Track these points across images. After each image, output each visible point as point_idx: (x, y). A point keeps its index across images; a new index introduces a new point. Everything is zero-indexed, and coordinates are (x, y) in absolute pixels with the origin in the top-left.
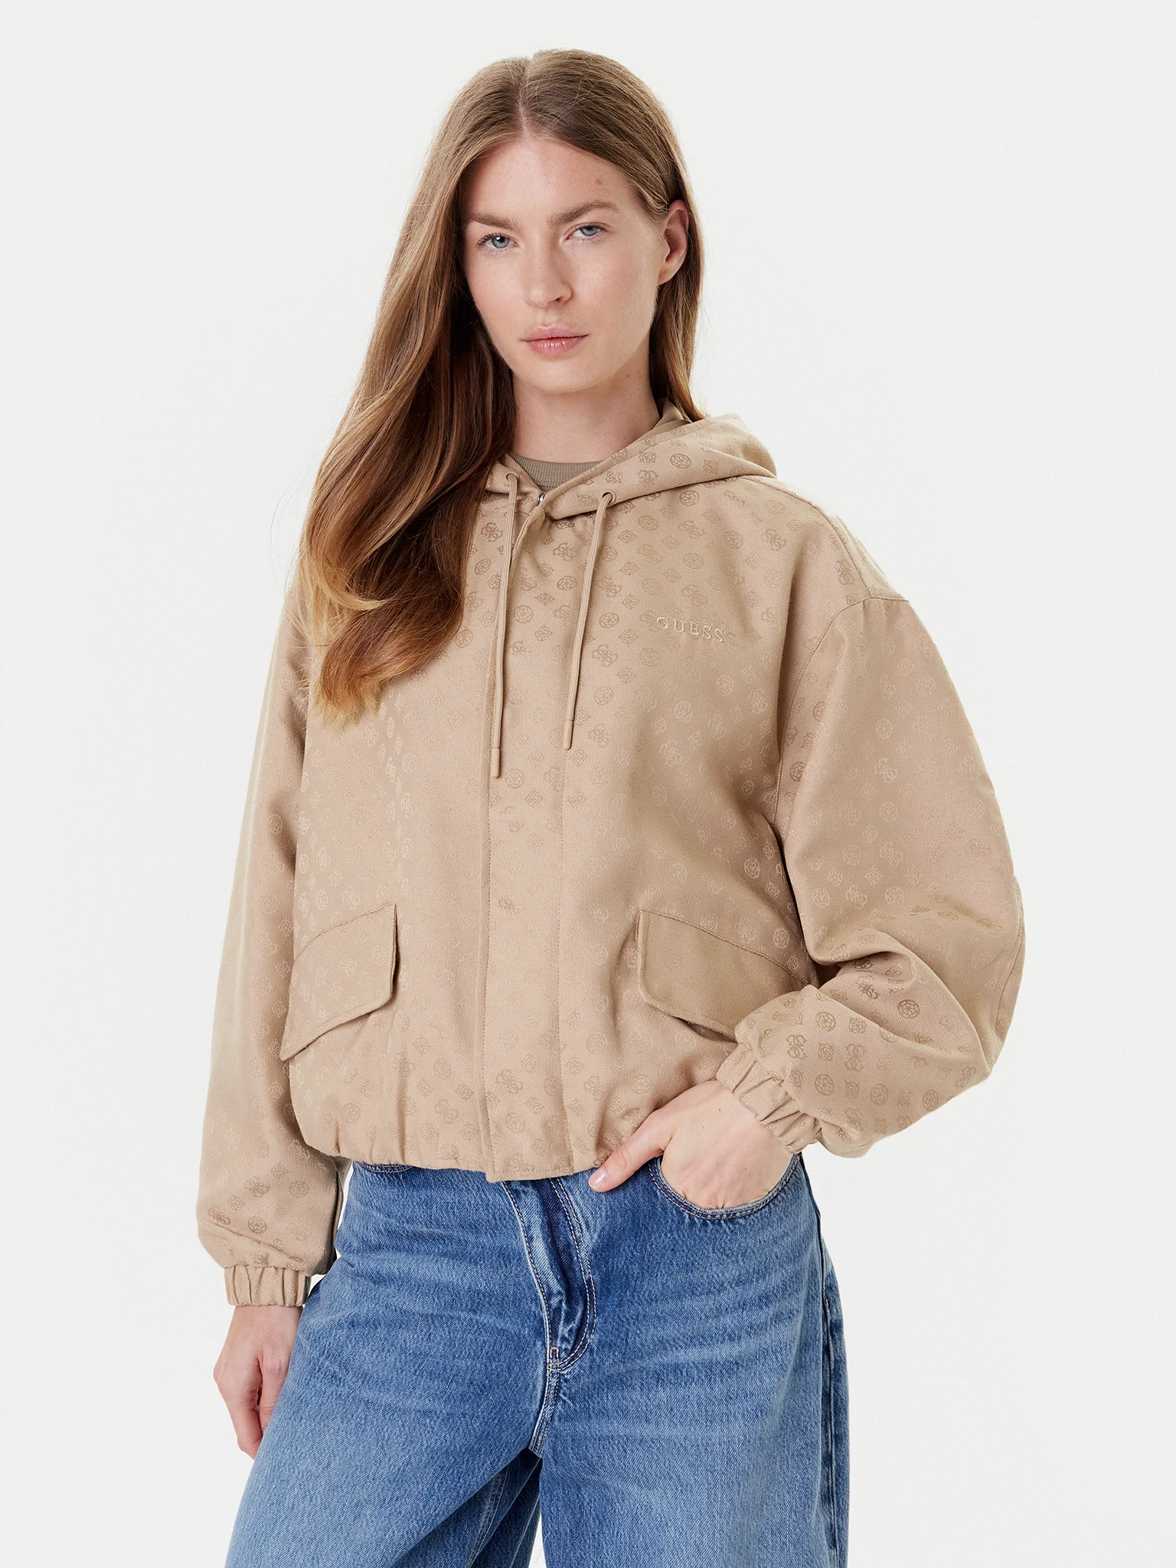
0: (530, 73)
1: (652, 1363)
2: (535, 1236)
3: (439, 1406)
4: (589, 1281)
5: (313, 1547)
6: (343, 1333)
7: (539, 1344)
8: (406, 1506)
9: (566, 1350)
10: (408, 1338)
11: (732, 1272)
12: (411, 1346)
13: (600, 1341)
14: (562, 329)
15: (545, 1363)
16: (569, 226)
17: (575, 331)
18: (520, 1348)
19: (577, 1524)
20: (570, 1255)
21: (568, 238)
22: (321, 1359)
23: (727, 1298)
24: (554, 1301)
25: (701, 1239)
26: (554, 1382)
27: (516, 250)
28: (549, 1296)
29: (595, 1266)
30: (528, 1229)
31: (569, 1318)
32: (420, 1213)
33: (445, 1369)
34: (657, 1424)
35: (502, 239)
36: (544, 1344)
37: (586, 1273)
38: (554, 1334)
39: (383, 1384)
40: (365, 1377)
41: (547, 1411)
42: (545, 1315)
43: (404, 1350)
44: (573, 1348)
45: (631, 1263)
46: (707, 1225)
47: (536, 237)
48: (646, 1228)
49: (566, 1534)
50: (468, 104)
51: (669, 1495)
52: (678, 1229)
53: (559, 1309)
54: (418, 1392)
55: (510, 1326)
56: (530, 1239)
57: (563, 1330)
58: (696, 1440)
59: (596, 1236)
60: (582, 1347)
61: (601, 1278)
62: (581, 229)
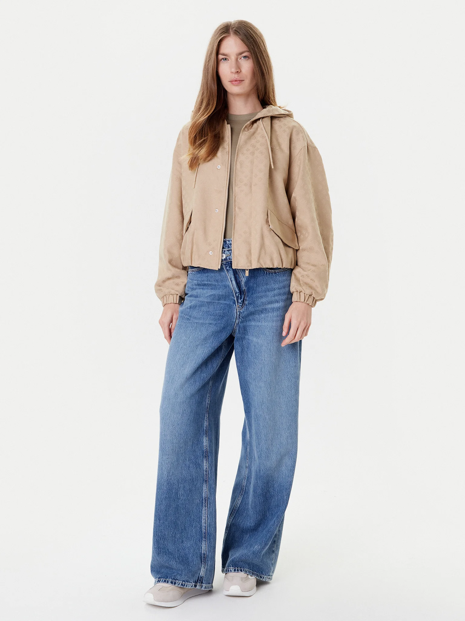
0: (232, 23)
1: (260, 308)
2: (233, 280)
3: (213, 322)
4: (244, 290)
5: (187, 356)
6: (188, 310)
7: (234, 305)
8: (208, 345)
9: (241, 305)
10: (204, 309)
11: (277, 286)
12: (205, 310)
13: (248, 303)
14: (238, 78)
15: (236, 309)
16: (240, 56)
17: (242, 79)
18: (230, 307)
19: (242, 349)
20: (240, 284)
21: (240, 59)
22: (184, 316)
23: (276, 292)
24: (237, 295)
25: (269, 277)
26: (238, 313)
27: (228, 61)
28: (236, 293)
29: (246, 286)
30: (231, 279)
31: (241, 298)
32: (205, 279)
33: (213, 313)
34: (262, 322)
35: (225, 59)
36: (236, 305)
37: (244, 288)
38: (238, 302)
39: (200, 319)
40: (195, 318)
41: (237, 321)
42: (235, 299)
43: (203, 311)
44: (242, 305)
45: (254, 284)
46: (270, 274)
47: (233, 58)
48: (257, 276)
49: (240, 352)
50: (219, 29)
51: (263, 339)
52: (264, 275)
53: (238, 296)
54: (208, 319)
55: (228, 303)
56: (231, 281)
57: (240, 301)
58: (270, 326)
59: (245, 279)
60: (244, 305)
61: (247, 289)
62: (243, 57)
